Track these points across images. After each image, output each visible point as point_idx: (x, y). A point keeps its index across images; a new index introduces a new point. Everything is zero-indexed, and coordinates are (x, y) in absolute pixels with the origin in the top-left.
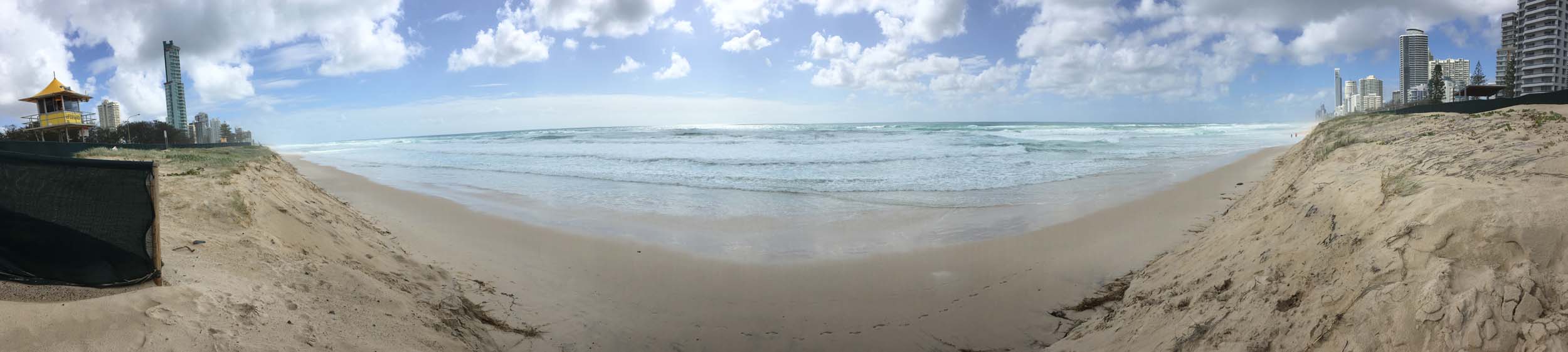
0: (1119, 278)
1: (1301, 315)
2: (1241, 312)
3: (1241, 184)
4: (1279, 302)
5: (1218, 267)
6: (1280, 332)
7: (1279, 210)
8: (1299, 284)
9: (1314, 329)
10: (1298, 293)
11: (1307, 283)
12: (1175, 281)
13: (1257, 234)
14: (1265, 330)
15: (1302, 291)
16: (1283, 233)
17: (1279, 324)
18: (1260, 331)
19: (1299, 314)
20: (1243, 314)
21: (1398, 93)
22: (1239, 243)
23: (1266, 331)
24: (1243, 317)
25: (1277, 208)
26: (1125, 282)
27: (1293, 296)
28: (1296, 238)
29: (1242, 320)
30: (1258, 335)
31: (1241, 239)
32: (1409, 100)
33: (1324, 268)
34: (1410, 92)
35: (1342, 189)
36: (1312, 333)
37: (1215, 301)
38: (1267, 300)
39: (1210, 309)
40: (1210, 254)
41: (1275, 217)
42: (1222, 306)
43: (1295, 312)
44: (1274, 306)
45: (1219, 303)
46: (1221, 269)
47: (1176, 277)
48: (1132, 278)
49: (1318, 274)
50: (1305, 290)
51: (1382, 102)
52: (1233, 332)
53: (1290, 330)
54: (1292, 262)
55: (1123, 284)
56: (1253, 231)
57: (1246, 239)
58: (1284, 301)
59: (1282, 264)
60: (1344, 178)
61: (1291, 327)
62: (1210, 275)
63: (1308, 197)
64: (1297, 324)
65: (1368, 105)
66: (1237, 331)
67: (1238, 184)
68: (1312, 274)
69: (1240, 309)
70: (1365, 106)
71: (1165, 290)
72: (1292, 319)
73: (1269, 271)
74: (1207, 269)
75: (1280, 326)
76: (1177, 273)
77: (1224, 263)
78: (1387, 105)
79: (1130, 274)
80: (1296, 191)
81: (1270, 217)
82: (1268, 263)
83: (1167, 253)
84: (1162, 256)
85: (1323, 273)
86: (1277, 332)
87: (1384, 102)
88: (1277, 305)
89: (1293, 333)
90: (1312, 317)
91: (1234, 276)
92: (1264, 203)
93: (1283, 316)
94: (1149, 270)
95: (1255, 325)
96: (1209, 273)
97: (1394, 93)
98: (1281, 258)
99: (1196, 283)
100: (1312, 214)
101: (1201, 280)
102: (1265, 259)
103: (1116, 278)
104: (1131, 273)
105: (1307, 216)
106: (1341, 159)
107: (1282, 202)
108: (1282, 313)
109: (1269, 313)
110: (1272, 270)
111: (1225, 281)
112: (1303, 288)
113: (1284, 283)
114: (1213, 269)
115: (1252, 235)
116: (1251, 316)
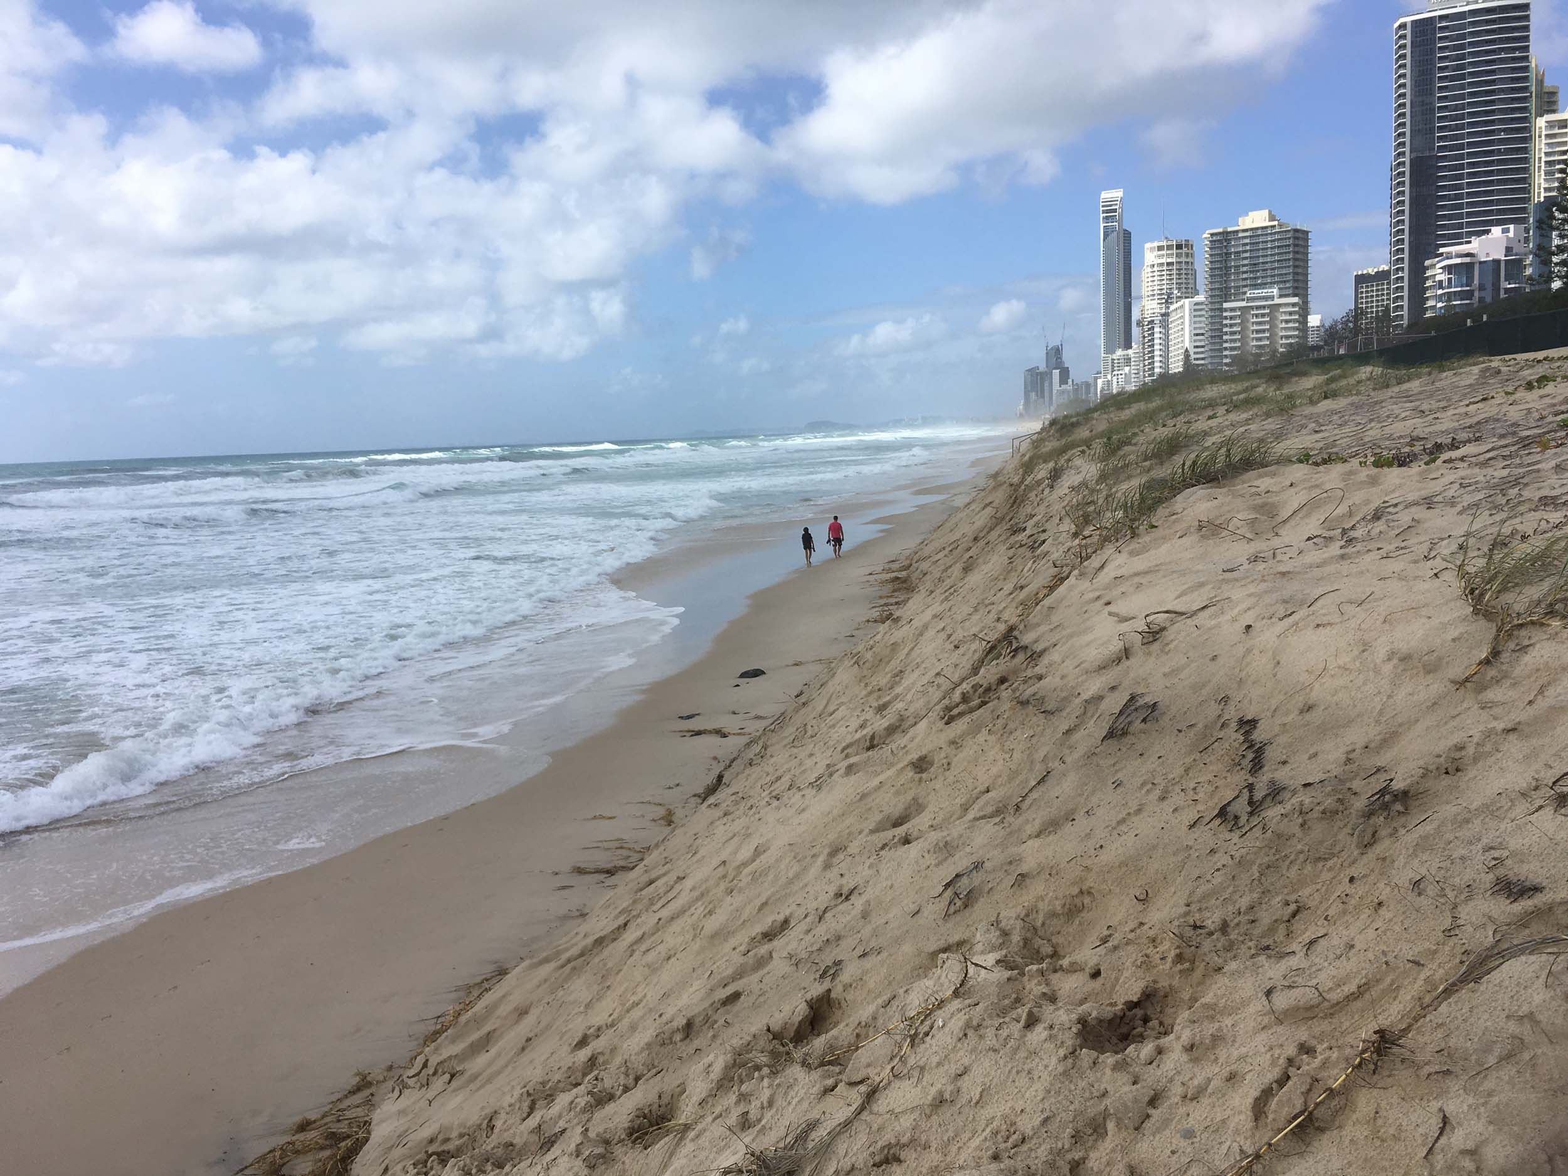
0: (312, 1116)
1: (1185, 1057)
2: (927, 1077)
3: (757, 673)
4: (1082, 1021)
5: (761, 963)
6: (1111, 1126)
7: (974, 730)
8: (1146, 963)
9: (1267, 1094)
10: (1148, 996)
11: (1179, 958)
12: (584, 1054)
13: (896, 824)
14: (1046, 1121)
15: (1164, 983)
16: (1018, 808)
17: (1105, 1094)
18: (1027, 1125)
19: (1175, 1058)
20: (938, 1082)
21: (1382, 276)
22: (827, 866)
23: (1053, 1126)
24: (941, 1093)
25: (960, 726)
26: (343, 1128)
27: (1132, 1005)
28: (1080, 816)
29: (940, 1102)
30: (1023, 1140)
31: (833, 853)
32: (1435, 304)
33: (1244, 902)
34: (1437, 271)
35: (1257, 626)
36: (1259, 1108)
37: (796, 1071)
38: (1031, 1022)
39: (780, 1102)
40: (712, 924)
41: (961, 758)
42: (830, 1082)
43: (1160, 1051)
44: (1069, 1039)
45: (816, 1075)
46: (779, 966)
47: (583, 1042)
48: (370, 1103)
49: (1224, 927)
50: (1176, 982)
51: (1304, 321)
52: (908, 1155)
53: (1151, 1111)
54: (1087, 900)
55: (335, 1138)
56: (878, 817)
57: (853, 848)
58: (1100, 1021)
59: (1043, 906)
60: (1252, 589)
61: (1153, 1102)
62: (736, 996)
63: (1102, 668)
64: (1177, 1090)
65: (1243, 340)
66: (926, 1147)
67: (743, 676)
68: (1195, 927)
69: (922, 1069)
70: (1230, 343)
71: (550, 1097)
72: (1153, 1076)
73: (994, 936)
74: (716, 978)
75: (1107, 1101)
76: (578, 1027)
77: (782, 946)
78: (1331, 334)
79: (358, 1089)
80: (1035, 657)
81: (939, 759)
82: (982, 910)
83: (502, 972)
84: (483, 986)
85: (1243, 919)
86: (1097, 1128)
87: (1314, 320)
88: (1079, 1034)
89: (1166, 1123)
90: (1242, 1058)
91: (845, 977)
92: (884, 723)
93: (1116, 1067)
94: (448, 1049)
95: (996, 1109)
96: (729, 990)
97: (1361, 280)
98: (1037, 888)
99: (678, 1037)
100: (1137, 725)
101: (698, 1021)
102: (969, 899)
103: (298, 1119)
104: (364, 1083)
105: (1111, 735)
106: (1210, 529)
107: (976, 702)
108: (1109, 1059)
109: (1051, 1061)
110: (1005, 934)
111: (811, 1004)
112: (1165, 974)
113: (1074, 968)
114: (739, 975)
115: (872, 832)
116: (971, 1088)
